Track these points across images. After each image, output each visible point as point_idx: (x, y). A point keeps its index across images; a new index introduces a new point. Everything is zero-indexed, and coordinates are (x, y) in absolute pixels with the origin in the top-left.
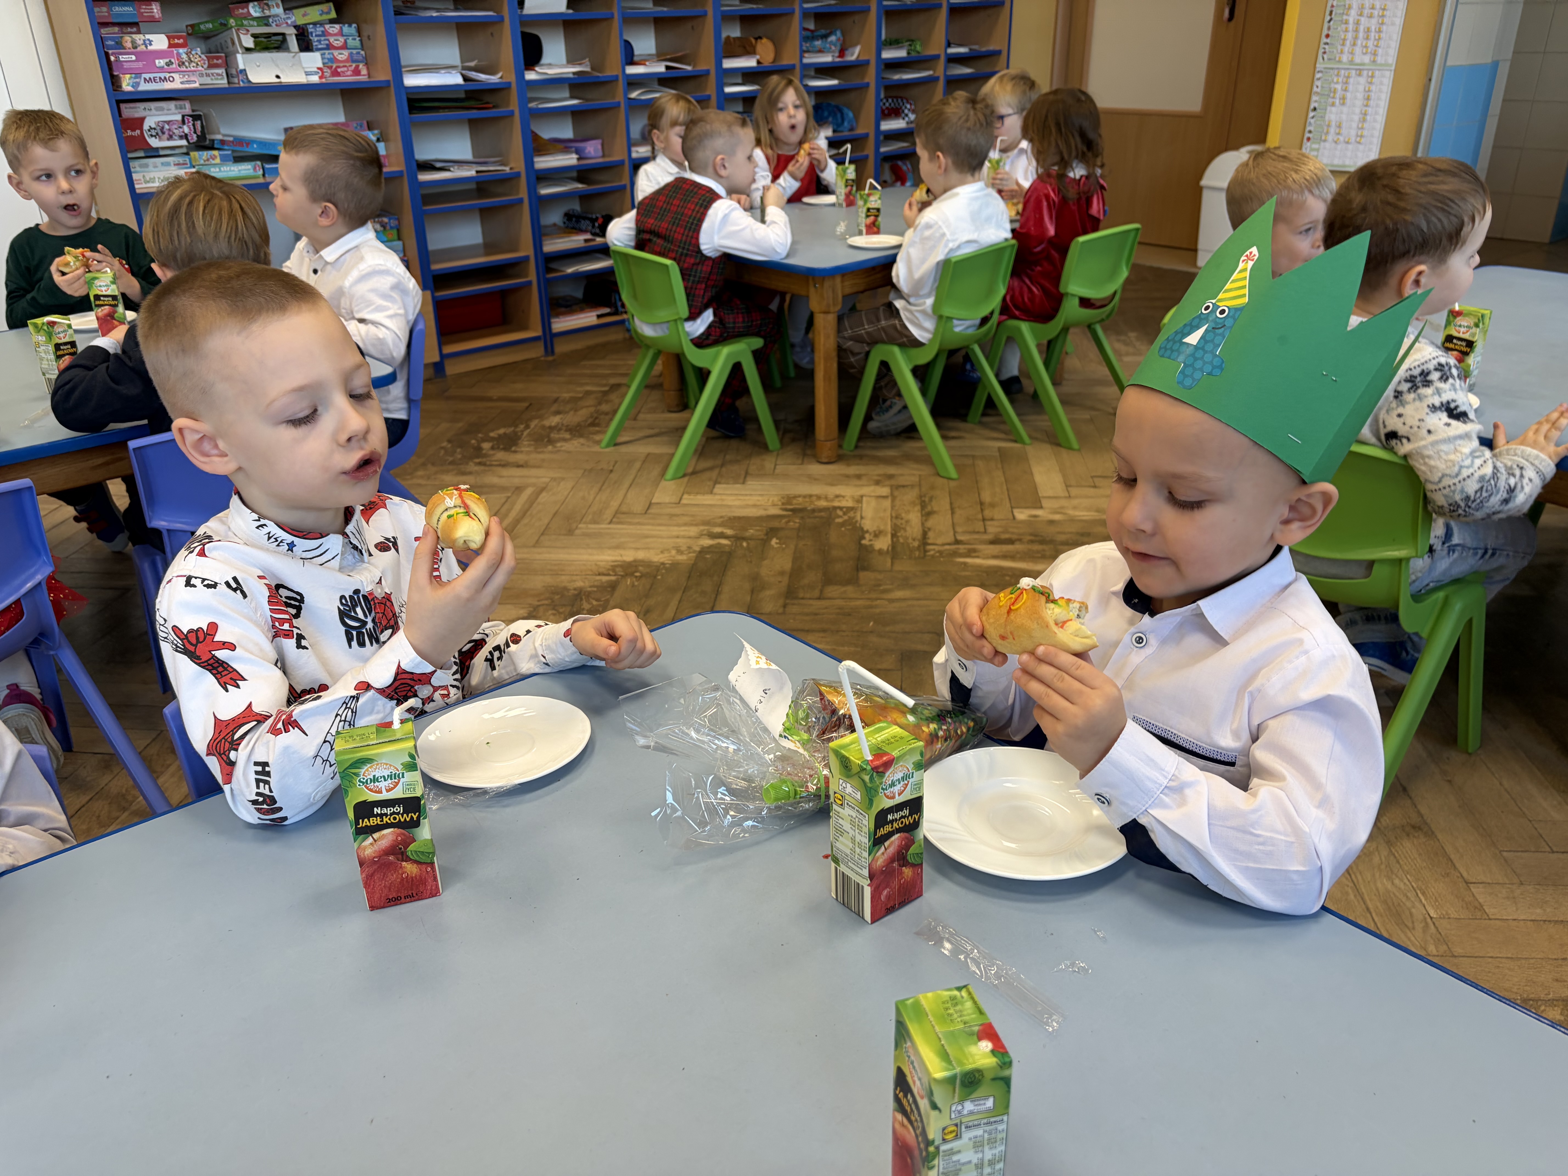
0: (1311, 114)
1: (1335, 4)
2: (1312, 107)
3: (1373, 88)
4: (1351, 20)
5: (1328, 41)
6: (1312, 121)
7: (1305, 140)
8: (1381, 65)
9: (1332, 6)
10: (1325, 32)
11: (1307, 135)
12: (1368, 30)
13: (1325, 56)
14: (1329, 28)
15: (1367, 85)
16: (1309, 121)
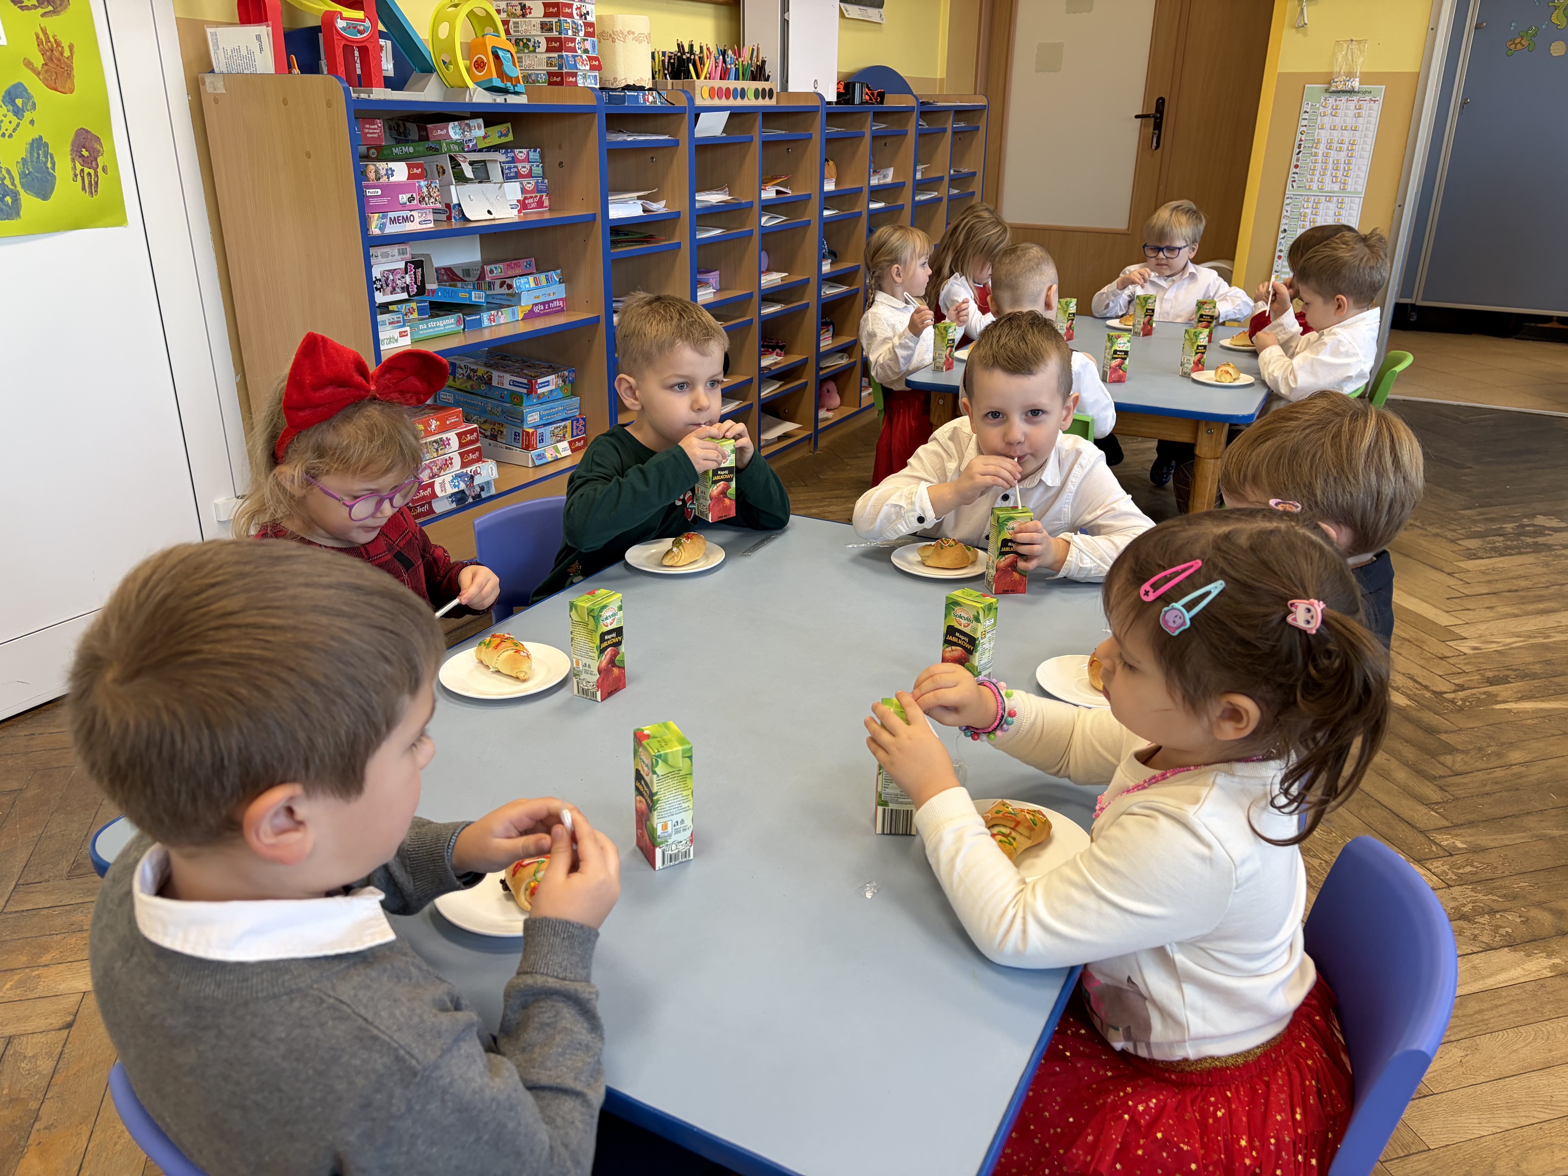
0: (1281, 235)
1: (1303, 138)
2: (1282, 228)
3: (1343, 212)
4: (1320, 154)
5: (1297, 170)
6: (1283, 241)
8: (1350, 192)
9: (1301, 140)
10: (1294, 163)
12: (1336, 163)
13: (1294, 184)
14: (1298, 160)
15: (1337, 210)
16: (1279, 241)
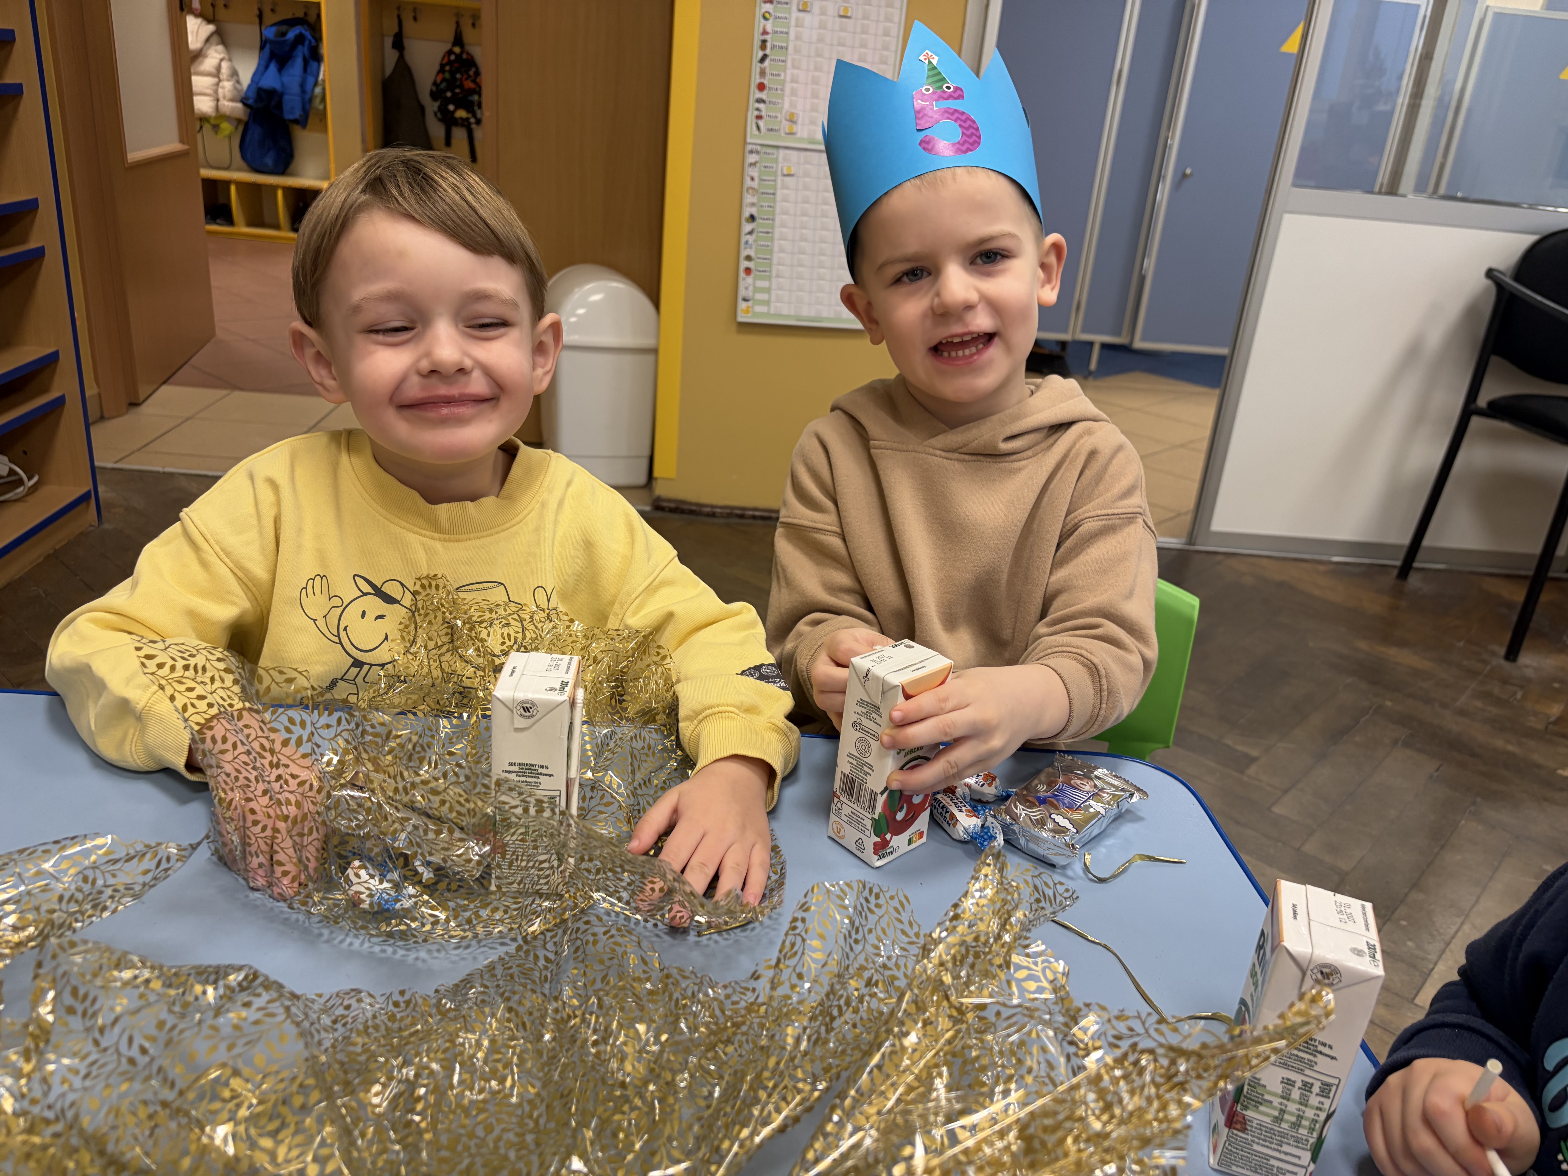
1: (769, 29)
2: (746, 214)
5: (763, 95)
6: (750, 239)
7: (742, 274)
10: (756, 79)
11: (744, 264)
13: (761, 123)
14: (763, 73)
16: (744, 238)
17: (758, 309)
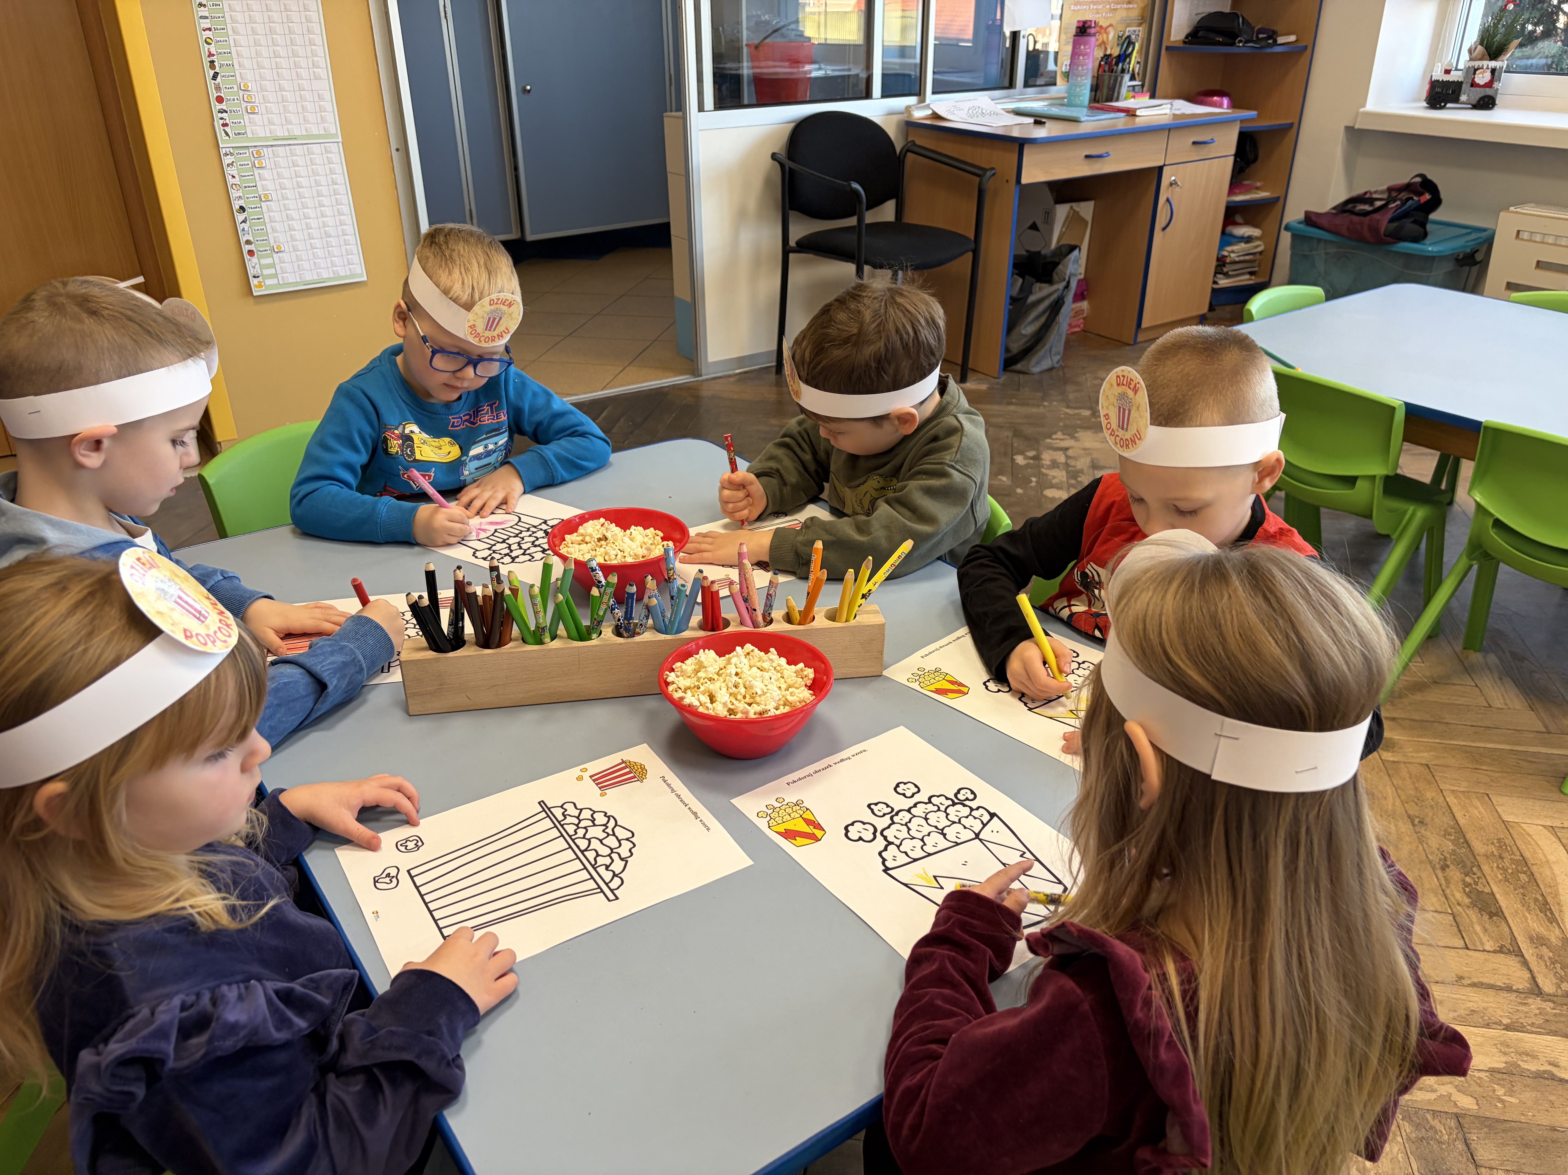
0: (240, 217)
1: (213, 51)
2: (236, 206)
5: (223, 106)
6: (245, 226)
7: (247, 257)
8: (319, 136)
10: (214, 94)
11: (246, 248)
13: (227, 129)
14: (218, 88)
16: (240, 227)
17: (268, 282)
